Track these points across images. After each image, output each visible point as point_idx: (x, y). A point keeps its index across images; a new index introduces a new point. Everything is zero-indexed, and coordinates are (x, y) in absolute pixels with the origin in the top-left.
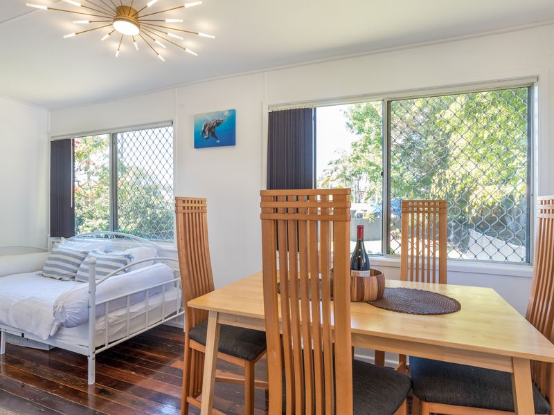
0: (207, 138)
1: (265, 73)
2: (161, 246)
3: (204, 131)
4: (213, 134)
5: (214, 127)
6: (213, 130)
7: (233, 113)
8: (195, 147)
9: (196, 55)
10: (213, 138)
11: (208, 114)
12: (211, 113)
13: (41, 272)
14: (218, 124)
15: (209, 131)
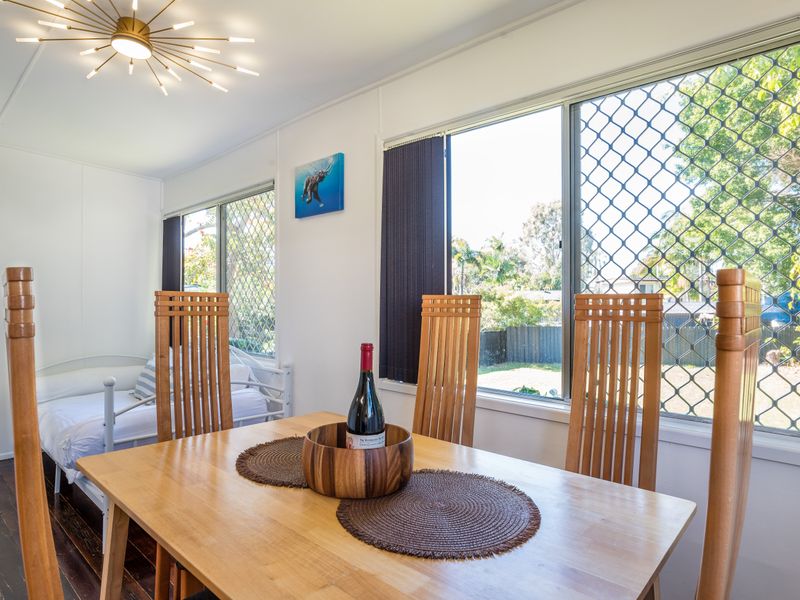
0: (310, 201)
1: (380, 88)
2: (259, 362)
3: (306, 192)
4: (316, 196)
5: (316, 184)
6: (315, 189)
7: (340, 159)
8: (297, 217)
9: (258, 75)
10: (316, 201)
11: (310, 165)
12: (314, 162)
13: (133, 391)
14: (322, 178)
15: (312, 190)
